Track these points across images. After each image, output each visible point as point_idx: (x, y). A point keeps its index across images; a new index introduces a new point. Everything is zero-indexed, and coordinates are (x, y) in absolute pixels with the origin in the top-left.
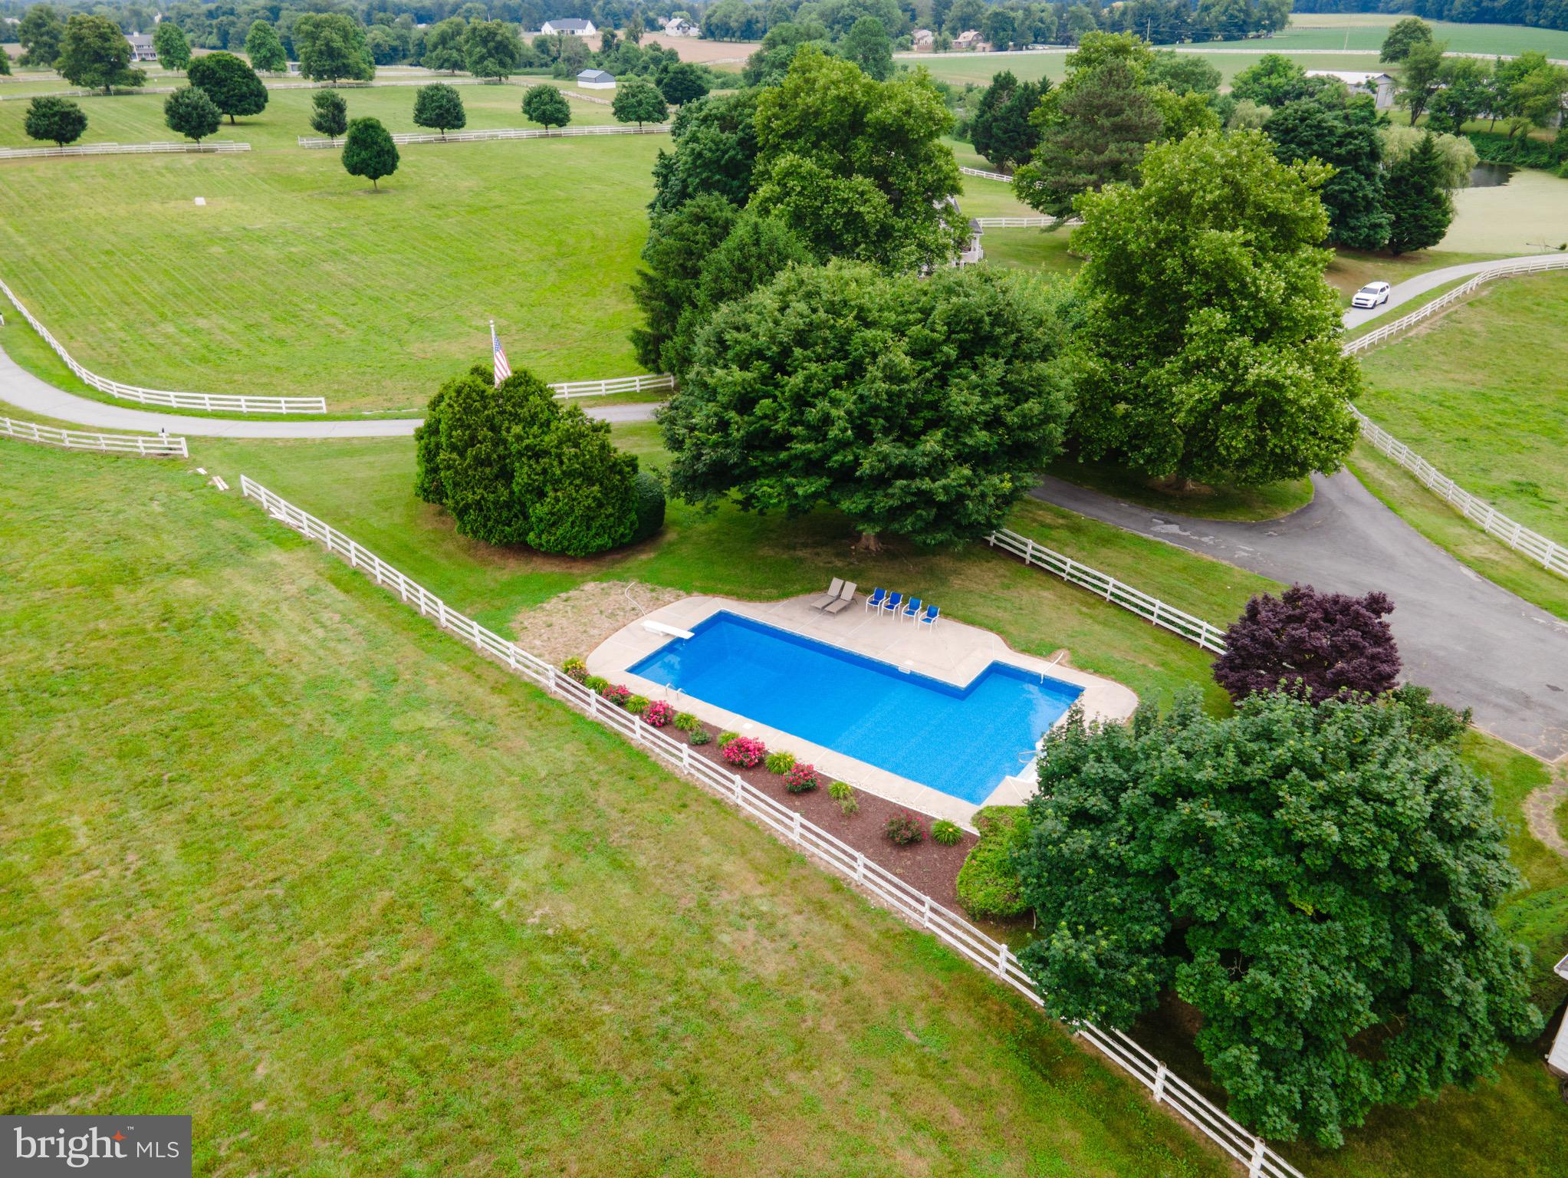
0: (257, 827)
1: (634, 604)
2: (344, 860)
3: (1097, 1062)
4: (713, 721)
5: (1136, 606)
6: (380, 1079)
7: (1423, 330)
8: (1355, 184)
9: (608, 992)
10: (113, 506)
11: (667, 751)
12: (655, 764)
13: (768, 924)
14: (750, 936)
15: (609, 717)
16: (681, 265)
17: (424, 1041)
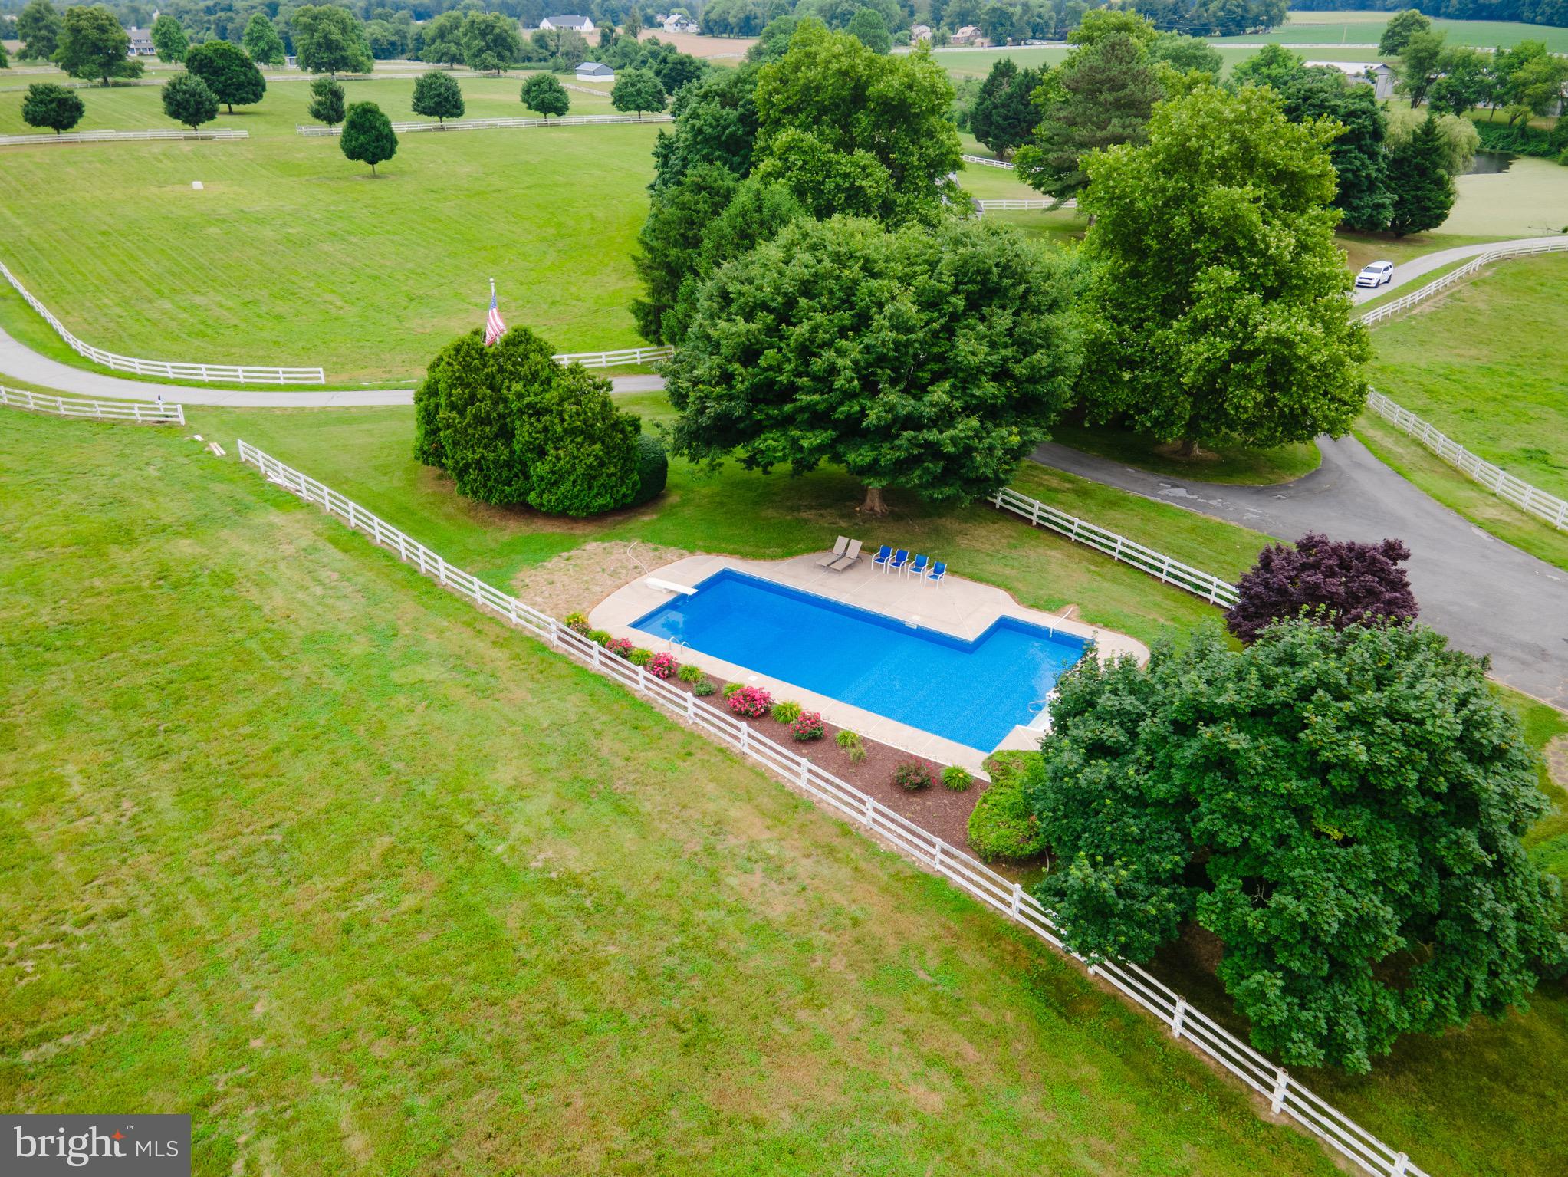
0: (255, 775)
1: (637, 562)
2: (343, 807)
3: (1114, 999)
4: (718, 674)
5: (1145, 563)
6: (381, 1017)
7: (1427, 308)
8: (1358, 163)
9: (613, 933)
10: (108, 471)
11: (670, 700)
12: (659, 714)
13: (776, 868)
14: (757, 878)
15: (613, 669)
16: (682, 235)
17: (425, 980)
